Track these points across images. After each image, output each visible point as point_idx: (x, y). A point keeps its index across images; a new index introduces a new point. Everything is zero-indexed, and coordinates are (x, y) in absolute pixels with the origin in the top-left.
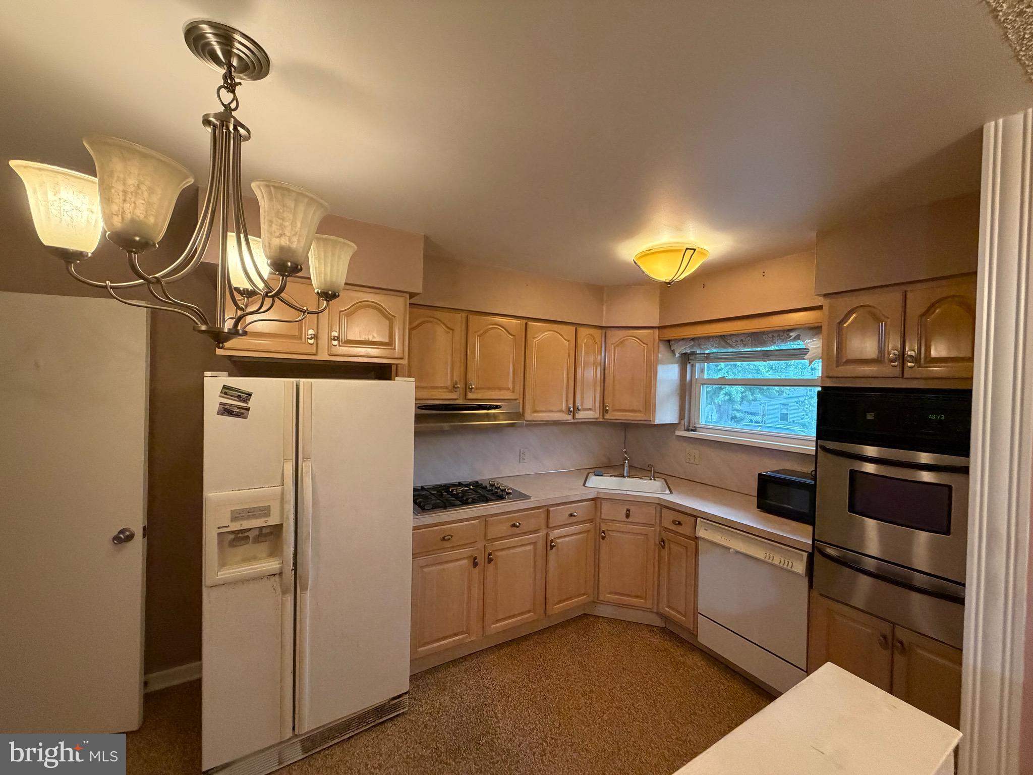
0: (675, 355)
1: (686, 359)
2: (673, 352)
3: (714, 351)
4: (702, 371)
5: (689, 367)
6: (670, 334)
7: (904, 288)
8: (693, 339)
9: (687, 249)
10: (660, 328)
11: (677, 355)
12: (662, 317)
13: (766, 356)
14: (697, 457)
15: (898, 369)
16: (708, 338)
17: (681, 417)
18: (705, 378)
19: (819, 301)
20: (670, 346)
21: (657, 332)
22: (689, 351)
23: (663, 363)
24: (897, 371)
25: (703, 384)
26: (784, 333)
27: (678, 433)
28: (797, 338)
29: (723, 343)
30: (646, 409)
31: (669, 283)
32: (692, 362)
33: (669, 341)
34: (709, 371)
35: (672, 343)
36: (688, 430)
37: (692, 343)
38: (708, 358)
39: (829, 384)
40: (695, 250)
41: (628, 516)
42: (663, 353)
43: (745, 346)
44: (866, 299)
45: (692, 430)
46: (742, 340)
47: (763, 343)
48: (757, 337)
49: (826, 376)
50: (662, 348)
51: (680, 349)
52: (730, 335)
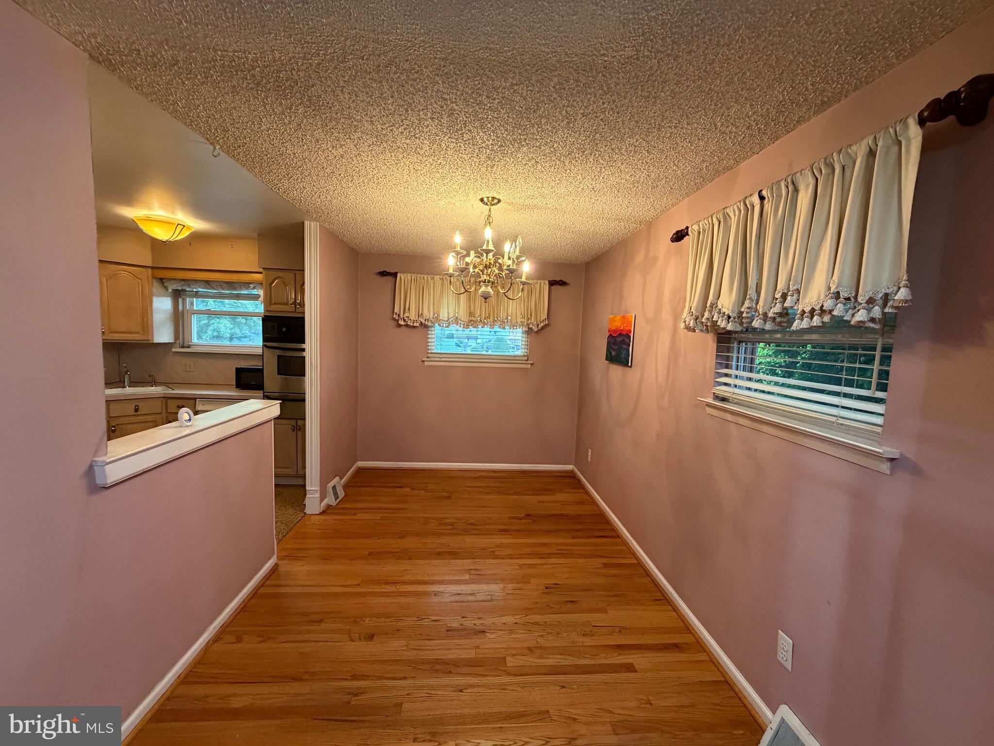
0: (168, 290)
1: (177, 295)
2: (166, 288)
3: (201, 290)
4: (192, 304)
5: (180, 300)
6: (162, 274)
7: (296, 272)
8: (184, 280)
9: (178, 224)
10: (152, 268)
11: (170, 290)
12: (153, 260)
13: (238, 297)
14: (192, 365)
15: (294, 308)
16: (196, 281)
17: (176, 337)
18: (195, 309)
19: (261, 270)
20: (163, 283)
21: (150, 271)
22: (180, 288)
23: (158, 296)
24: (293, 309)
25: (193, 314)
26: (247, 285)
27: (174, 350)
28: (254, 288)
29: (208, 286)
30: (144, 331)
31: (165, 242)
32: (183, 297)
33: (162, 279)
34: (198, 304)
35: (164, 281)
36: (183, 347)
37: (183, 283)
38: (197, 295)
39: (268, 314)
40: (184, 226)
41: (136, 410)
42: (156, 287)
43: (223, 289)
44: (280, 274)
45: (186, 347)
46: (221, 285)
47: (235, 289)
48: (230, 285)
49: (266, 310)
50: (156, 284)
51: (172, 287)
52: (213, 281)
